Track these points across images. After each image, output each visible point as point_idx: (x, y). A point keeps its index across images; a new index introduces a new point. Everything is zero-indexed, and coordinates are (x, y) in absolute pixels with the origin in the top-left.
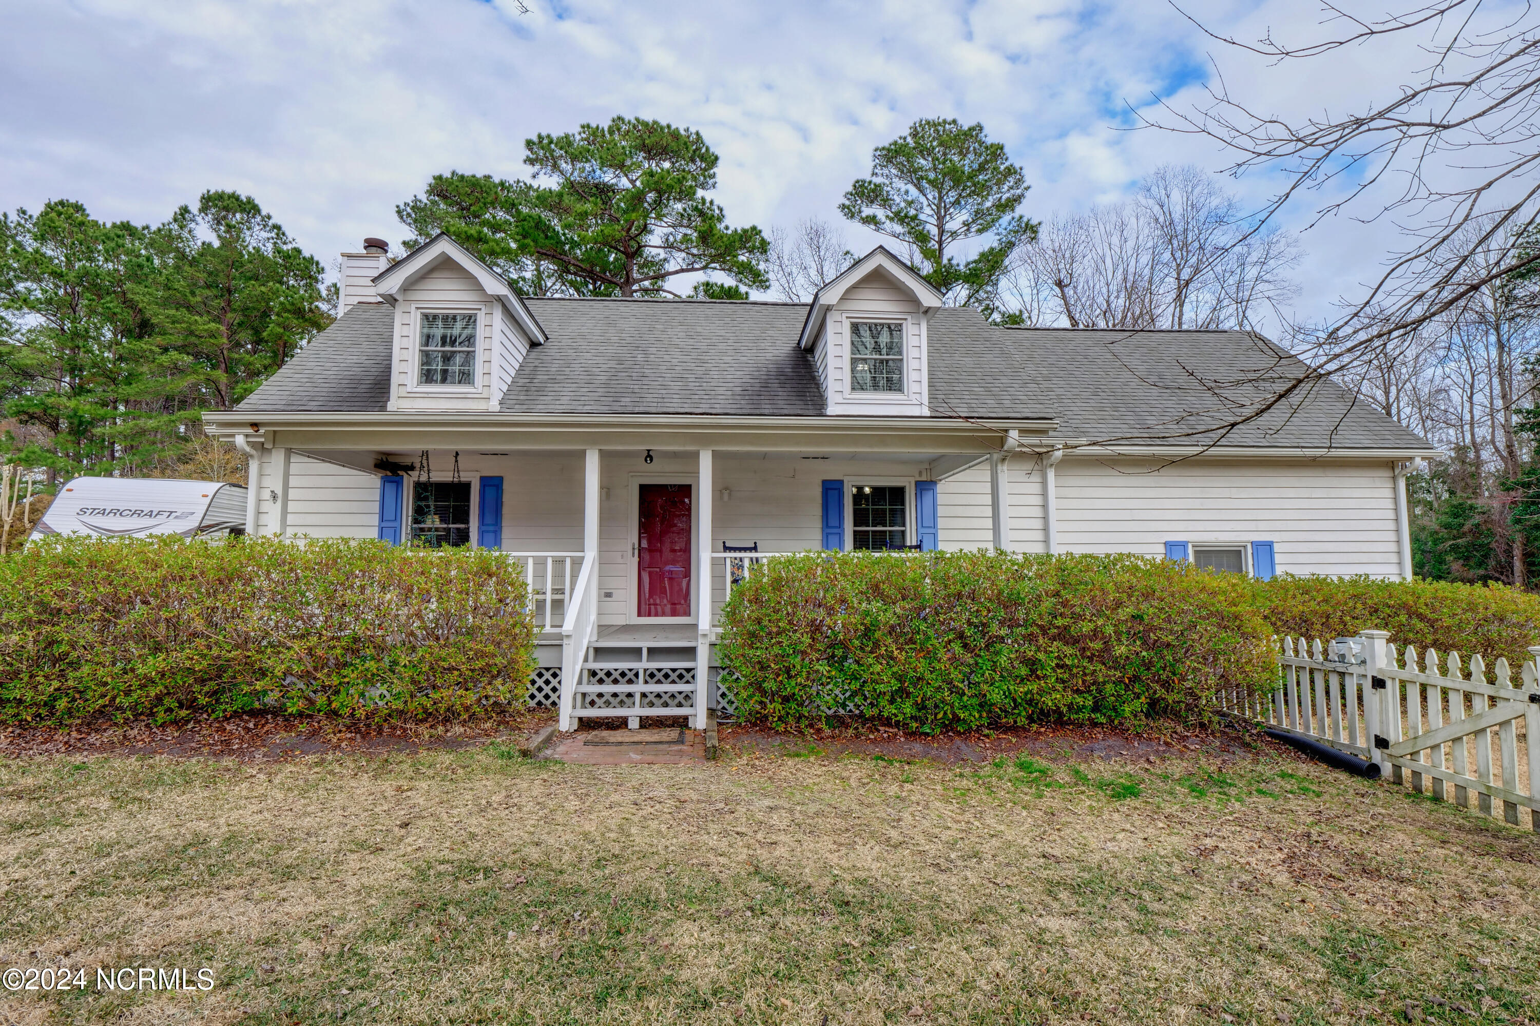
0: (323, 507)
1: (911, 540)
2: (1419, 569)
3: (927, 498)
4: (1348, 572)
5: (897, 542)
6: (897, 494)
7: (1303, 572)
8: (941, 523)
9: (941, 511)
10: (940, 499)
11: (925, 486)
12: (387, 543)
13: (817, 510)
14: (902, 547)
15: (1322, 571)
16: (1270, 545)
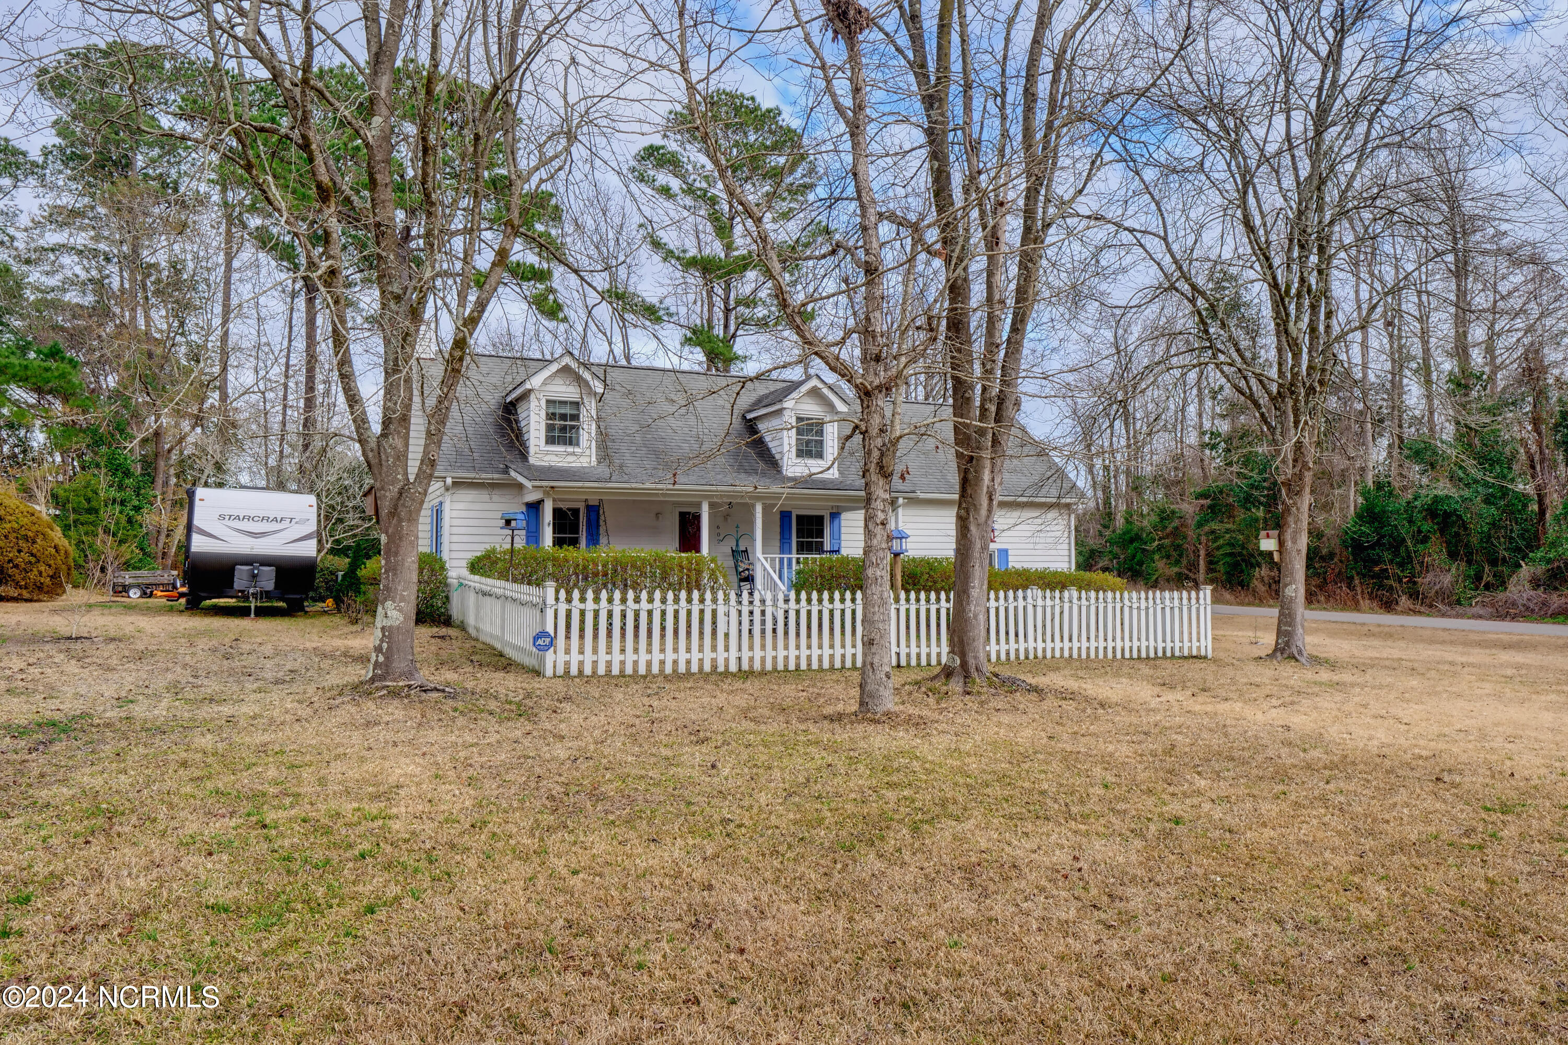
0: (471, 522)
1: (827, 547)
2: (1079, 566)
3: (836, 522)
4: (1040, 566)
5: (819, 549)
6: (820, 520)
7: (1018, 566)
8: (843, 537)
9: (843, 530)
10: (843, 523)
11: (835, 515)
12: (533, 547)
13: (778, 529)
14: (823, 552)
15: (1026, 566)
16: (1006, 551)
